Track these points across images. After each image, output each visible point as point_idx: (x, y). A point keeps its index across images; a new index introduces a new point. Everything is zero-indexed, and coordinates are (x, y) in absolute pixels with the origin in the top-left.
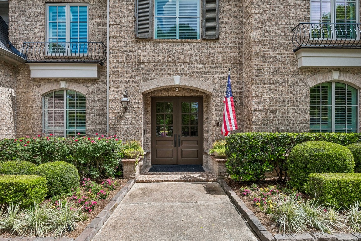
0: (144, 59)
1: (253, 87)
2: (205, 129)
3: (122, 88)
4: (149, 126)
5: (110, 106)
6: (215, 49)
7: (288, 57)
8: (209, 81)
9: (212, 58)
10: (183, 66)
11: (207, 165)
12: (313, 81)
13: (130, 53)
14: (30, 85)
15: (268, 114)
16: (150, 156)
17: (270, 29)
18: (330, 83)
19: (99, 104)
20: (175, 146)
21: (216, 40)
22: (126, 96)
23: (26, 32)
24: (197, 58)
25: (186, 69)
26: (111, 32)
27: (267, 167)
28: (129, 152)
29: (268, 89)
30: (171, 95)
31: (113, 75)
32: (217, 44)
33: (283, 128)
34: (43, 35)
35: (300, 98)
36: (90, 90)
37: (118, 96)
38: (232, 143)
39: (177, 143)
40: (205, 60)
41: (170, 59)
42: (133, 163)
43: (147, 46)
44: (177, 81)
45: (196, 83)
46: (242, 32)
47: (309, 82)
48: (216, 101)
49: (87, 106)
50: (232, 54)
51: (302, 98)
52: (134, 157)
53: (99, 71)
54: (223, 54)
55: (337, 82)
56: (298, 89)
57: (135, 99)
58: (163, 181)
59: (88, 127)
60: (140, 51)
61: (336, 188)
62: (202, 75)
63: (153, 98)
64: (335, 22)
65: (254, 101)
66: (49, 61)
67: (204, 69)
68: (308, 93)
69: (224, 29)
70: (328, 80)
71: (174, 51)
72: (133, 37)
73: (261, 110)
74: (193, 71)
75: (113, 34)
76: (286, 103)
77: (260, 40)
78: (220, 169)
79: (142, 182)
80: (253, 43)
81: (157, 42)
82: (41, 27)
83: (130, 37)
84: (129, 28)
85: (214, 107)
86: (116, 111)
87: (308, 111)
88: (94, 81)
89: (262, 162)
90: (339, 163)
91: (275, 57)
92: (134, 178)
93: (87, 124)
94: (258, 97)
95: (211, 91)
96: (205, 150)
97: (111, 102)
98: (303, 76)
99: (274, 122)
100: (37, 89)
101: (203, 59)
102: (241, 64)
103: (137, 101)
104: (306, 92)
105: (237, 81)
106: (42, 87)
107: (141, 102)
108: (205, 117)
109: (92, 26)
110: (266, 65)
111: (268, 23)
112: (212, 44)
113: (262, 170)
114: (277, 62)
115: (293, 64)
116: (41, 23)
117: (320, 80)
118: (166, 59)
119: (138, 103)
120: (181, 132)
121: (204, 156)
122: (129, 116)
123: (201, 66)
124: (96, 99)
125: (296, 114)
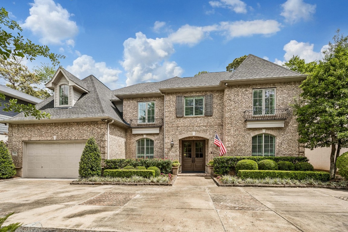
0: (179, 125)
1: (226, 137)
2: (206, 154)
3: (171, 138)
4: (181, 153)
5: (166, 146)
6: (210, 119)
7: (242, 124)
8: (208, 134)
9: (209, 124)
10: (196, 128)
11: (207, 171)
12: (253, 134)
13: (174, 123)
14: (132, 137)
15: (233, 148)
16: (181, 167)
17: (234, 112)
18: (262, 134)
19: (159, 144)
20: (192, 162)
21: (211, 116)
22: (172, 142)
23: (130, 114)
24: (203, 124)
25: (198, 129)
26: (166, 114)
27: (228, 169)
28: (175, 164)
29: (233, 138)
30: (191, 140)
31: (167, 132)
32: (212, 117)
33: (240, 154)
34: (136, 115)
35: (247, 141)
36: (156, 138)
37: (169, 141)
38: (215, 161)
39: (193, 161)
40: (206, 125)
41: (191, 125)
42: (177, 168)
43: (181, 120)
44: (194, 134)
45: (202, 135)
46: (223, 112)
47: (252, 135)
48: (211, 142)
49: (154, 145)
50: (218, 122)
51: (248, 141)
52: (177, 166)
53: (160, 130)
54: (214, 122)
55: (265, 134)
56: (247, 137)
57: (176, 142)
58: (188, 176)
59: (155, 154)
60: (178, 122)
61: (244, 174)
62: (205, 131)
63: (182, 141)
64: (265, 109)
65: (227, 143)
66: (139, 127)
67: (206, 129)
68: (251, 139)
69: (215, 111)
70: (260, 133)
71: (193, 122)
72: (175, 116)
73: (230, 147)
74: (201, 130)
75: (167, 115)
76: (241, 144)
77: (230, 117)
78: (211, 171)
79: (180, 176)
80: (226, 119)
81: (185, 118)
82: (136, 112)
83: (174, 116)
84: (173, 113)
85: (210, 145)
86: (168, 147)
87: (251, 147)
88: (157, 134)
89: (226, 167)
90: (250, 167)
91: (236, 124)
92: (177, 174)
93: (154, 153)
94: (228, 141)
95: (209, 138)
96: (206, 164)
97: (166, 143)
98: (249, 132)
99: (236, 152)
100: (134, 138)
101: (205, 124)
102: (222, 126)
103: (177, 143)
104: (250, 139)
105: (220, 134)
106: (136, 137)
107: (178, 143)
108: (206, 149)
109: (157, 111)
110: (232, 127)
111: (233, 110)
112: (210, 118)
113: (226, 170)
114: (237, 126)
115: (245, 127)
116: (136, 110)
117: (257, 133)
118: (189, 125)
119: (177, 144)
120: (195, 156)
121: (206, 167)
122: (173, 149)
123: (204, 128)
124: (158, 142)
125: (246, 148)
